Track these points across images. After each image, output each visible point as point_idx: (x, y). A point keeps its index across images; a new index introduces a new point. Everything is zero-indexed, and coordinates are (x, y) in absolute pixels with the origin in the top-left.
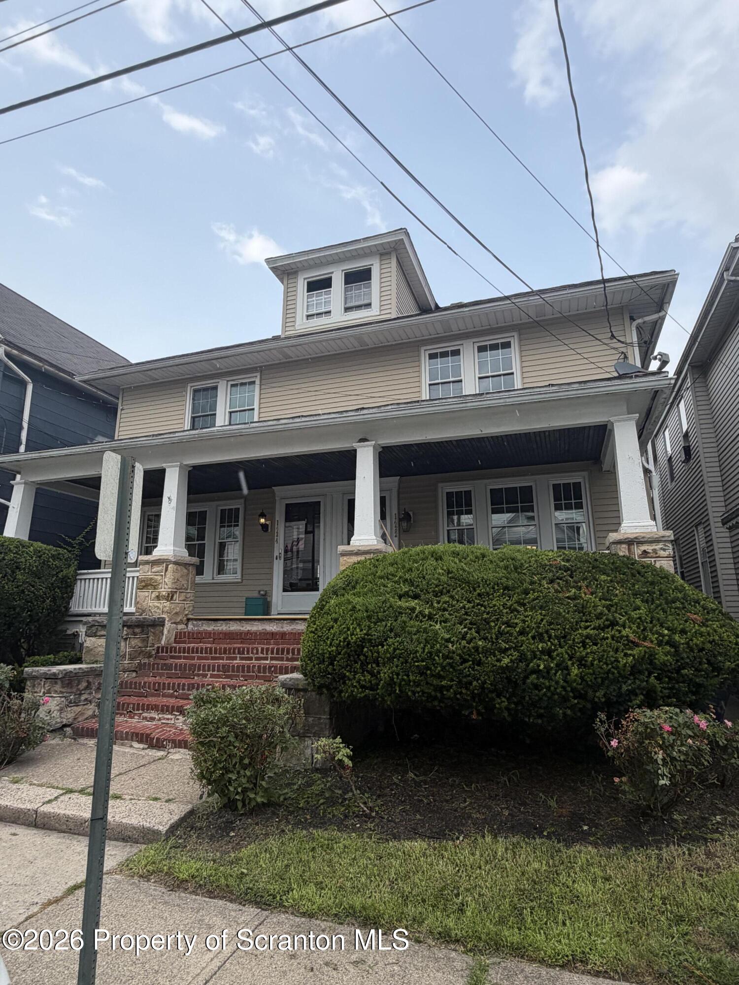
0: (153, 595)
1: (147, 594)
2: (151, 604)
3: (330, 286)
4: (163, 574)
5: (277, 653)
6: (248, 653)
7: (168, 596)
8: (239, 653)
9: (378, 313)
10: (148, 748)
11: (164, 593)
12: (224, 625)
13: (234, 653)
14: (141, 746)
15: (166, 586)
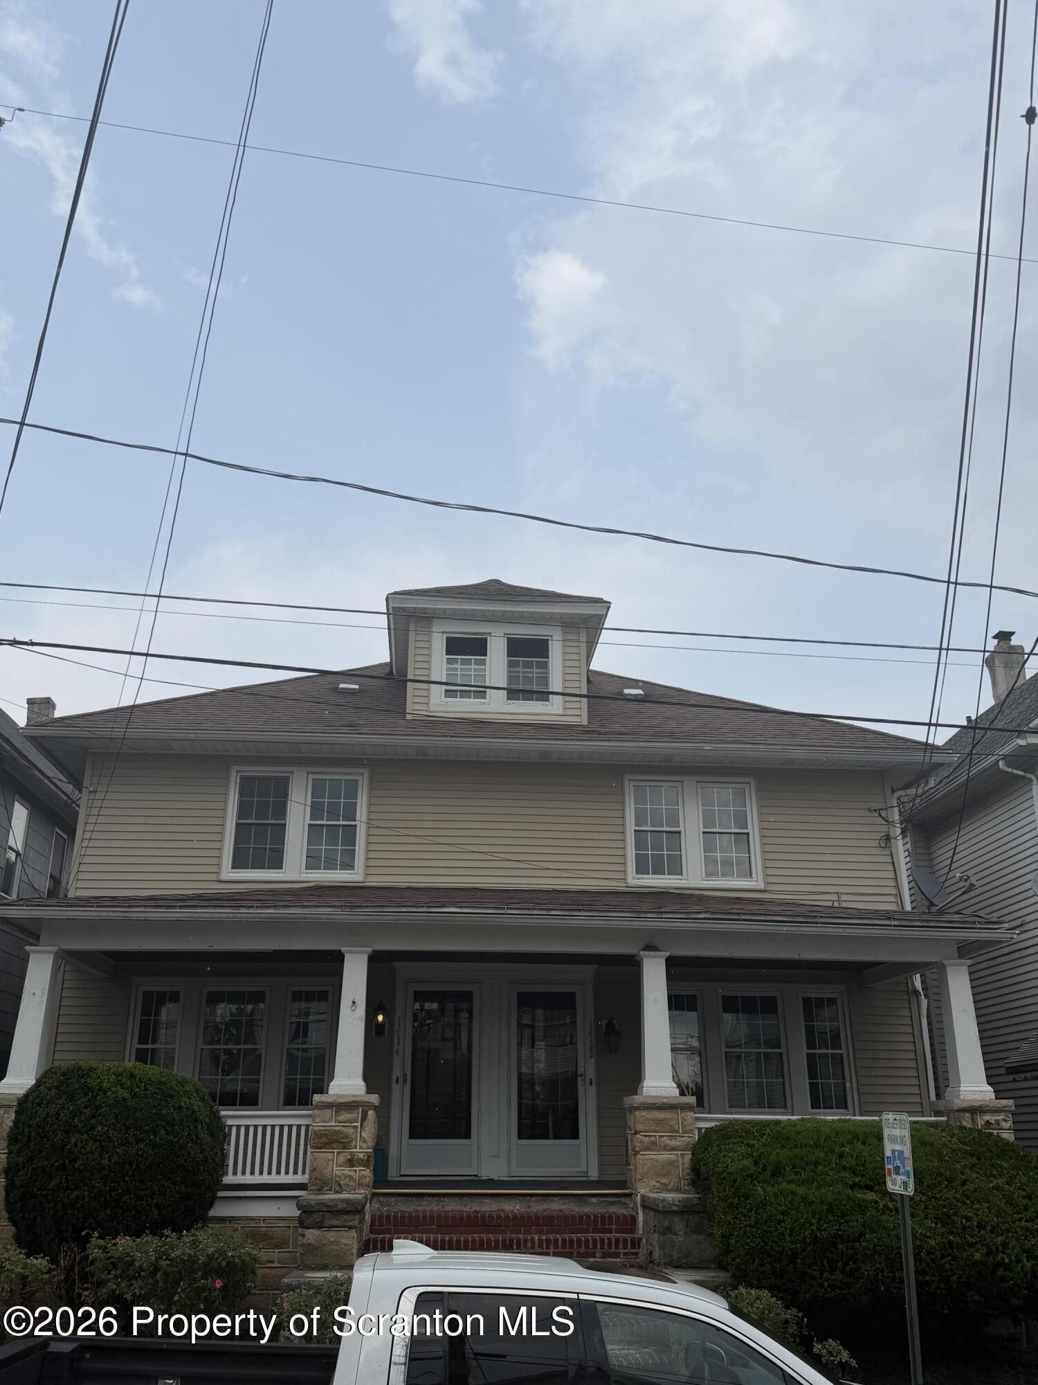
0: (342, 1158)
1: (330, 1156)
2: (338, 1173)
3: (483, 652)
4: (359, 1124)
7: (368, 1161)
9: (561, 712)
11: (361, 1156)
12: (434, 1204)
15: (364, 1145)
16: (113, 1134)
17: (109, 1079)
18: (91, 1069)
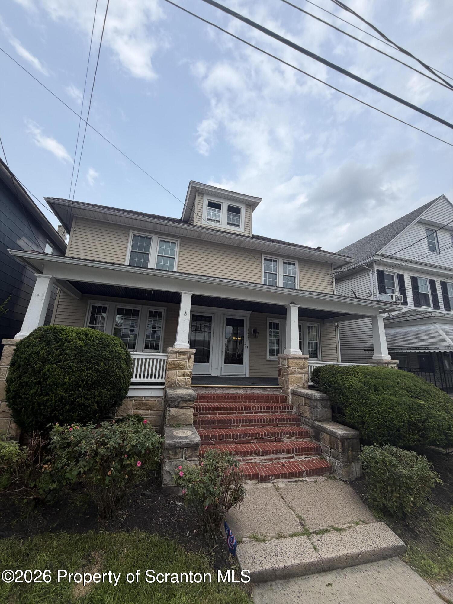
0: (180, 373)
1: (175, 372)
2: (178, 379)
3: (220, 208)
4: (187, 360)
5: (267, 409)
6: (250, 410)
7: (191, 375)
8: (245, 410)
9: (244, 231)
10: (258, 482)
11: (188, 373)
13: (242, 410)
14: (253, 482)
15: (190, 369)
16: (72, 364)
17: (72, 335)
18: (62, 329)
